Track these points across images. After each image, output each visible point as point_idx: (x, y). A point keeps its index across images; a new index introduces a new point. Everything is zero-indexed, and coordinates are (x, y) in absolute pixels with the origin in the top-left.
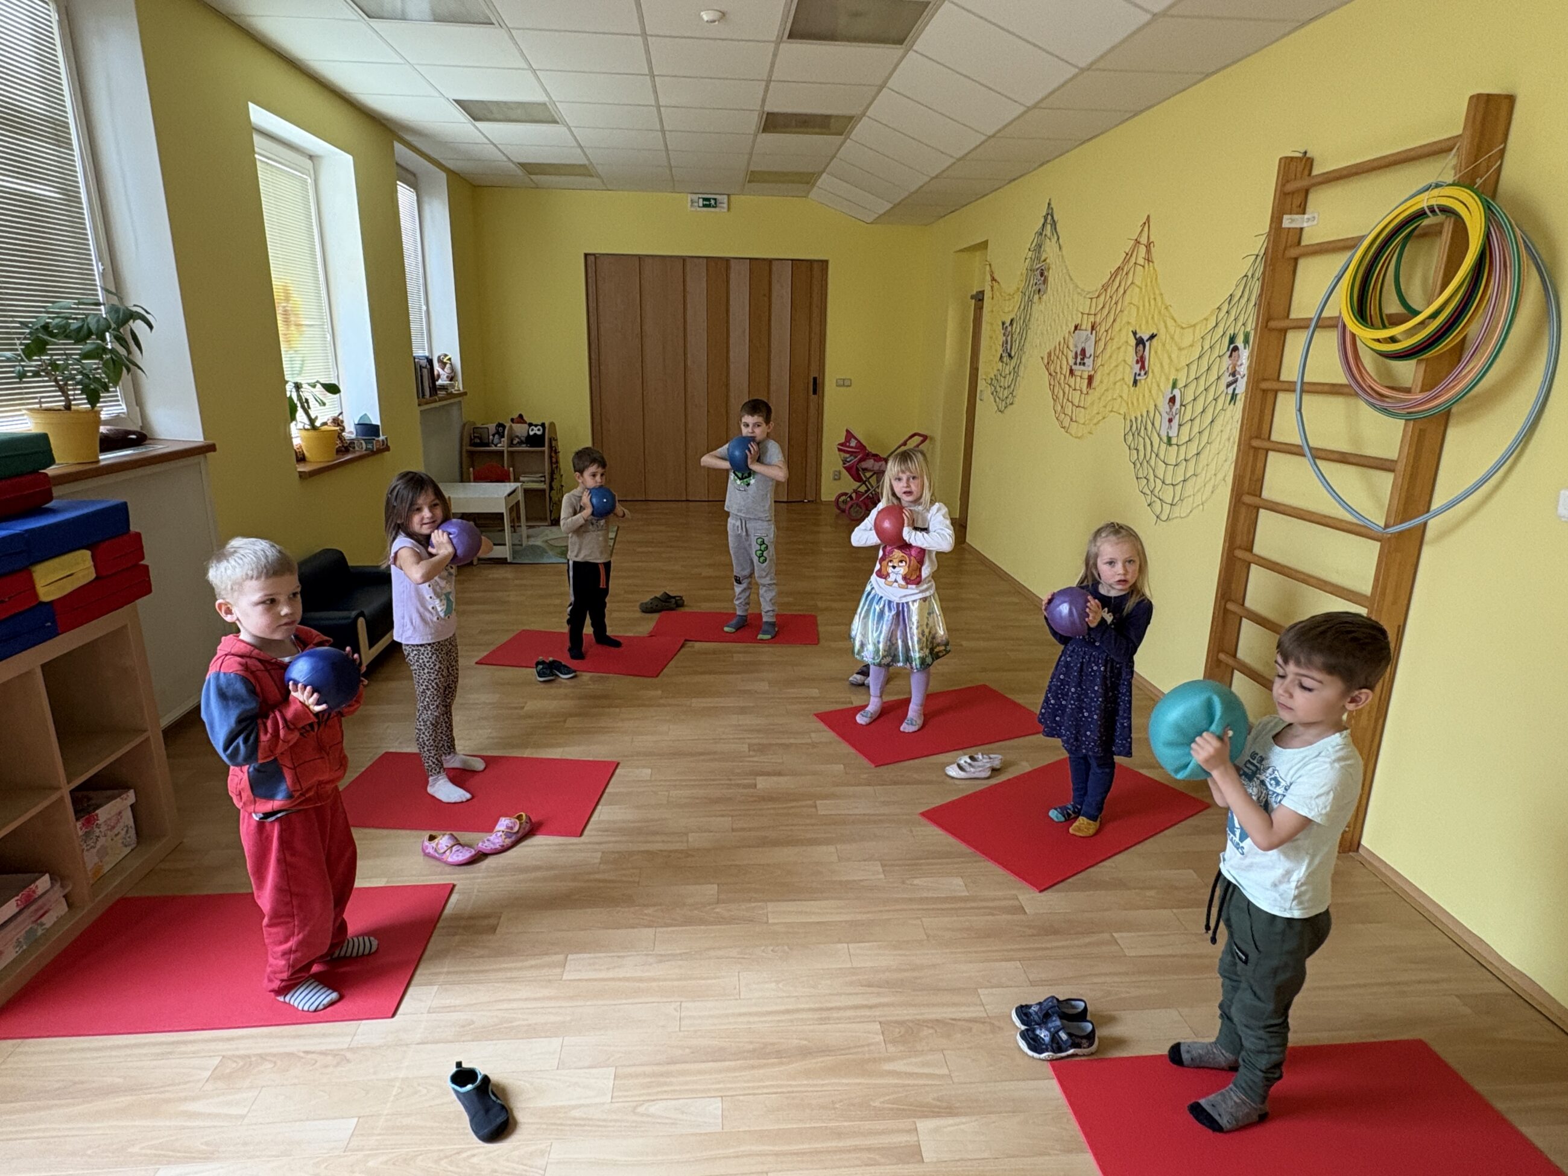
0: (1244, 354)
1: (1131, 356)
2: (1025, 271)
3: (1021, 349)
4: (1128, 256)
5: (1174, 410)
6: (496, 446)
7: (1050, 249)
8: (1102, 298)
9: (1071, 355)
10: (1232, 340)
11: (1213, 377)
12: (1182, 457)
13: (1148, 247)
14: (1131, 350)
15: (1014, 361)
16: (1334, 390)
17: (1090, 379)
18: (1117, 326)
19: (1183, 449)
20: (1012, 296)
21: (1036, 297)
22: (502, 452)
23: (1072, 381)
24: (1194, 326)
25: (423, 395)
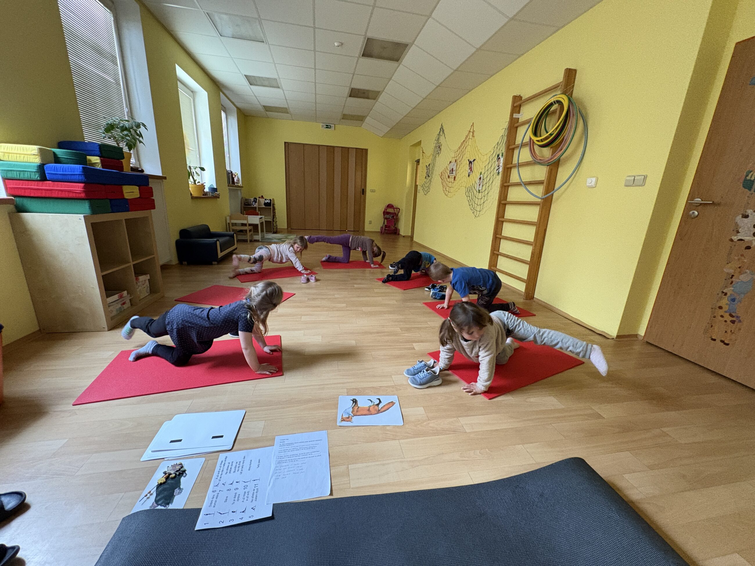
0: (502, 159)
1: (467, 167)
2: (433, 147)
3: (432, 173)
4: (467, 136)
5: (481, 181)
6: (254, 205)
7: (442, 139)
8: (459, 151)
9: (448, 172)
10: (498, 156)
11: (493, 168)
12: (483, 195)
13: (473, 133)
14: (468, 166)
15: (430, 178)
16: (527, 164)
17: (455, 178)
18: (463, 160)
19: (483, 194)
20: (429, 156)
21: (438, 155)
22: (256, 208)
23: (449, 180)
24: (487, 154)
25: (229, 183)
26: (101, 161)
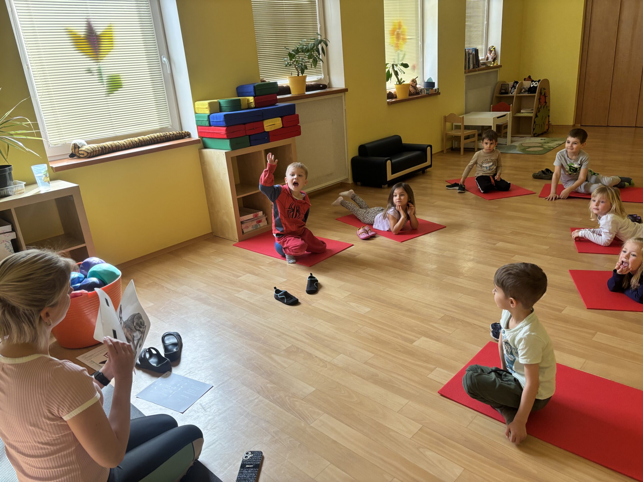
6: (512, 94)
22: (513, 97)
25: (469, 68)
26: (255, 100)
